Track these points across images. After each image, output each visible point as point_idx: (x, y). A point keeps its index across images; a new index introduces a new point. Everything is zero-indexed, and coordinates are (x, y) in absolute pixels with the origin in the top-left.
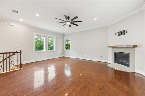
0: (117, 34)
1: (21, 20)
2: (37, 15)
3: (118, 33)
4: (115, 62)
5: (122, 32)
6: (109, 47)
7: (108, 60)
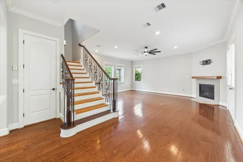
0: (202, 63)
1: (97, 51)
2: (116, 47)
3: (203, 61)
4: (200, 96)
5: (207, 62)
6: (193, 78)
7: (191, 94)
